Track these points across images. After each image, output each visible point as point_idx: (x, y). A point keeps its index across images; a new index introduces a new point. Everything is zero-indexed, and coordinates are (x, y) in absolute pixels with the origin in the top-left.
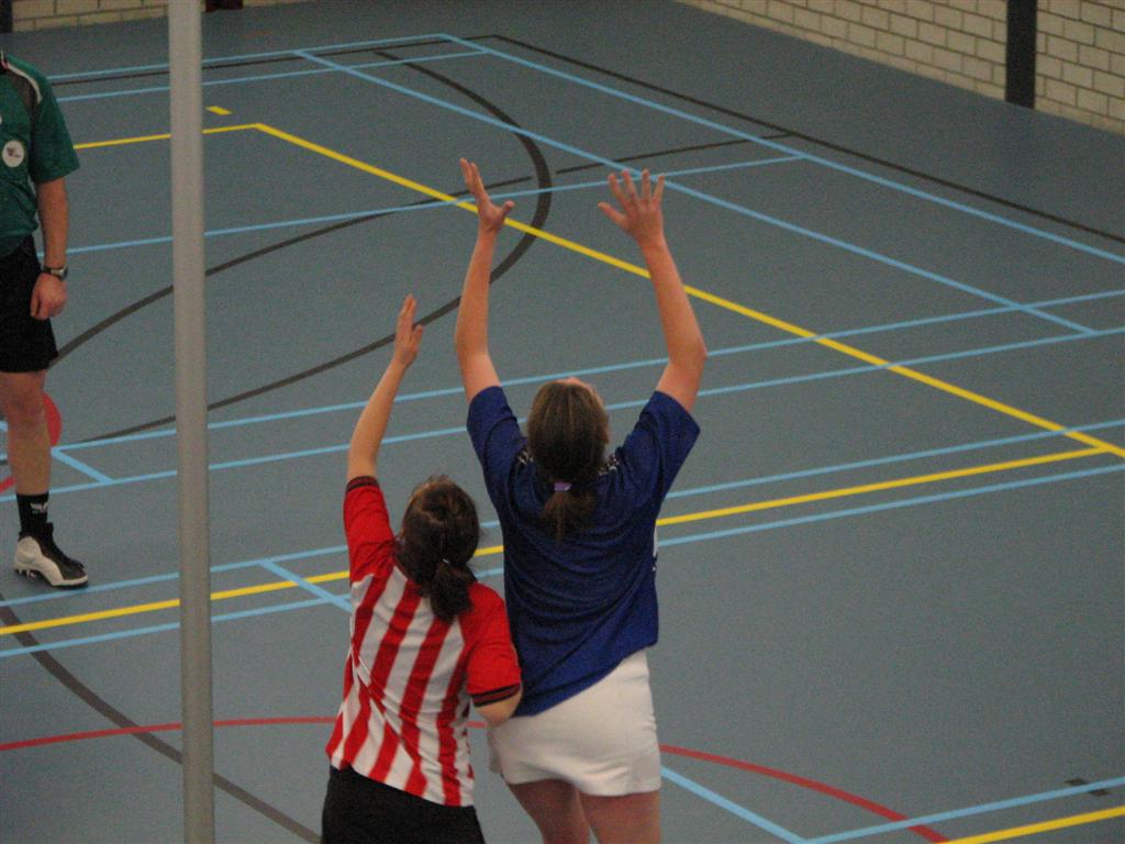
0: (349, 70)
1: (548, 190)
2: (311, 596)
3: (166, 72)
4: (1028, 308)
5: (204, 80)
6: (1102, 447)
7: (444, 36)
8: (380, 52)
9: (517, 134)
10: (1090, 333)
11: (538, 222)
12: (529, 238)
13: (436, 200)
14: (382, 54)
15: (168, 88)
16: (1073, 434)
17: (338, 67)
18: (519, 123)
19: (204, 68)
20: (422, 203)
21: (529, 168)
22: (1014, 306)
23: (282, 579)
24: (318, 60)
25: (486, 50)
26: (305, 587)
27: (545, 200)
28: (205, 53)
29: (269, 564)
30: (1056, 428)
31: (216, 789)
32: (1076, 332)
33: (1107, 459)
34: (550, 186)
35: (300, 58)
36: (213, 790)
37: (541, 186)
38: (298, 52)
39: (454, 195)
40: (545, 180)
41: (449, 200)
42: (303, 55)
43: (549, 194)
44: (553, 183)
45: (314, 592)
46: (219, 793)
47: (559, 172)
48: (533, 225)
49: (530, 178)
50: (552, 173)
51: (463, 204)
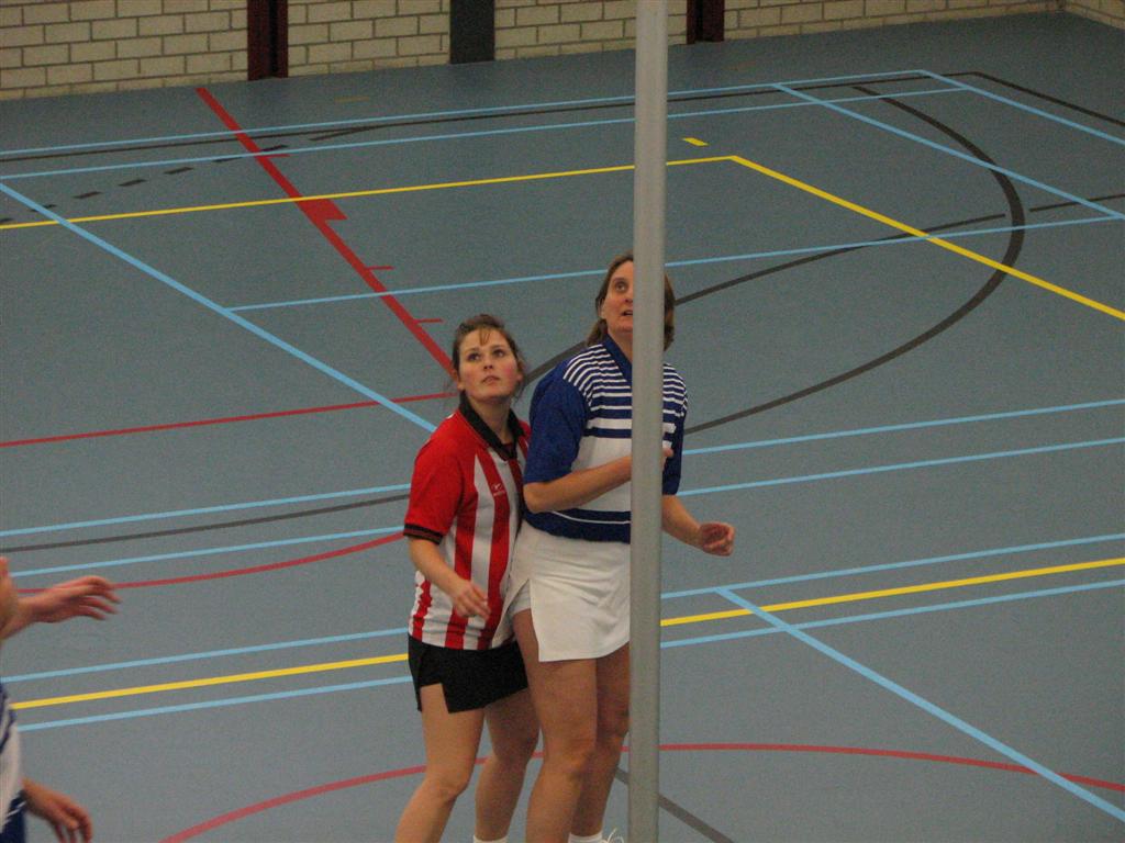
0: (826, 103)
1: (1019, 228)
2: (767, 624)
3: (632, 104)
5: (670, 112)
7: (923, 72)
8: (860, 87)
9: (994, 164)
11: (1009, 260)
12: (1000, 275)
13: (907, 235)
14: (860, 89)
15: (633, 120)
17: (816, 101)
18: (995, 160)
19: (669, 101)
20: (894, 238)
21: (1004, 206)
23: (738, 607)
24: (795, 93)
25: (966, 87)
26: (760, 615)
27: (1017, 238)
28: (671, 85)
29: (724, 591)
31: (661, 809)
34: (1023, 224)
35: (779, 91)
36: (657, 811)
37: (1015, 224)
38: (777, 86)
39: (926, 231)
40: (1018, 218)
41: (921, 235)
42: (783, 89)
43: (1022, 232)
44: (1026, 221)
45: (769, 620)
46: (665, 815)
47: (1032, 210)
48: (1004, 263)
49: (1003, 215)
50: (1026, 211)
51: (935, 239)
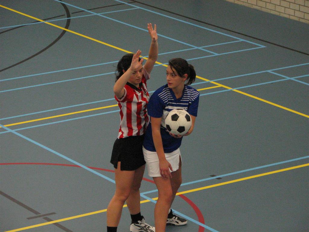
1: (69, 18)
2: (6, 130)
4: (200, 48)
6: (220, 85)
9: (61, 3)
10: (217, 54)
11: (67, 27)
12: (64, 31)
13: (39, 21)
16: (212, 82)
20: (35, 22)
21: (64, 12)
22: (196, 48)
27: (69, 21)
30: (207, 81)
32: (213, 54)
33: (221, 88)
37: (68, 17)
39: (43, 20)
40: (69, 16)
44: (71, 16)
47: (72, 13)
48: (66, 28)
49: (64, 15)
50: (70, 13)
51: (46, 22)
